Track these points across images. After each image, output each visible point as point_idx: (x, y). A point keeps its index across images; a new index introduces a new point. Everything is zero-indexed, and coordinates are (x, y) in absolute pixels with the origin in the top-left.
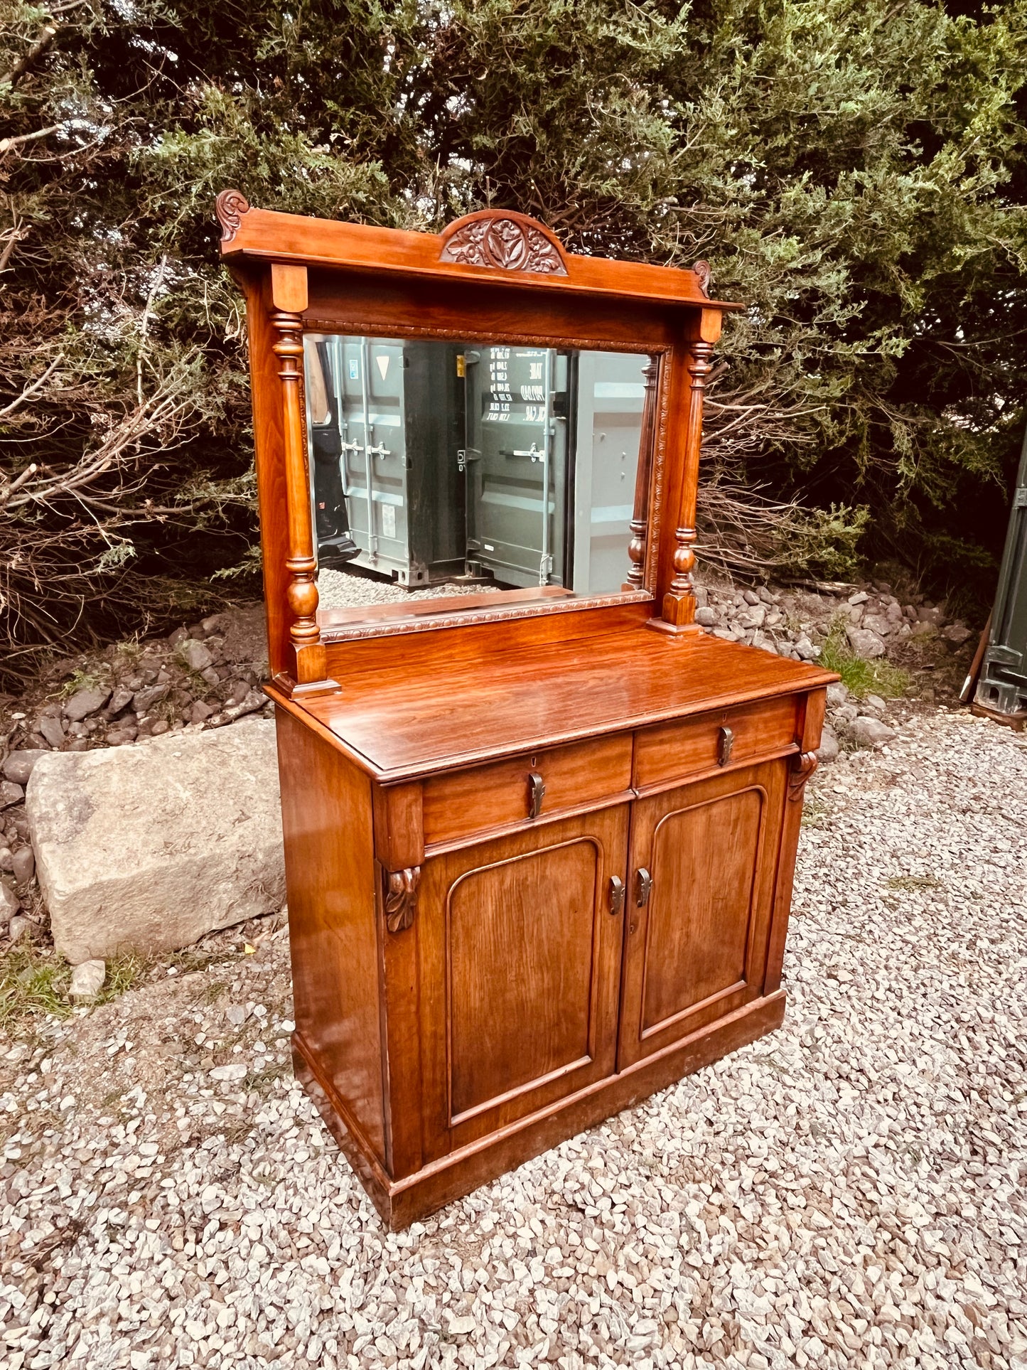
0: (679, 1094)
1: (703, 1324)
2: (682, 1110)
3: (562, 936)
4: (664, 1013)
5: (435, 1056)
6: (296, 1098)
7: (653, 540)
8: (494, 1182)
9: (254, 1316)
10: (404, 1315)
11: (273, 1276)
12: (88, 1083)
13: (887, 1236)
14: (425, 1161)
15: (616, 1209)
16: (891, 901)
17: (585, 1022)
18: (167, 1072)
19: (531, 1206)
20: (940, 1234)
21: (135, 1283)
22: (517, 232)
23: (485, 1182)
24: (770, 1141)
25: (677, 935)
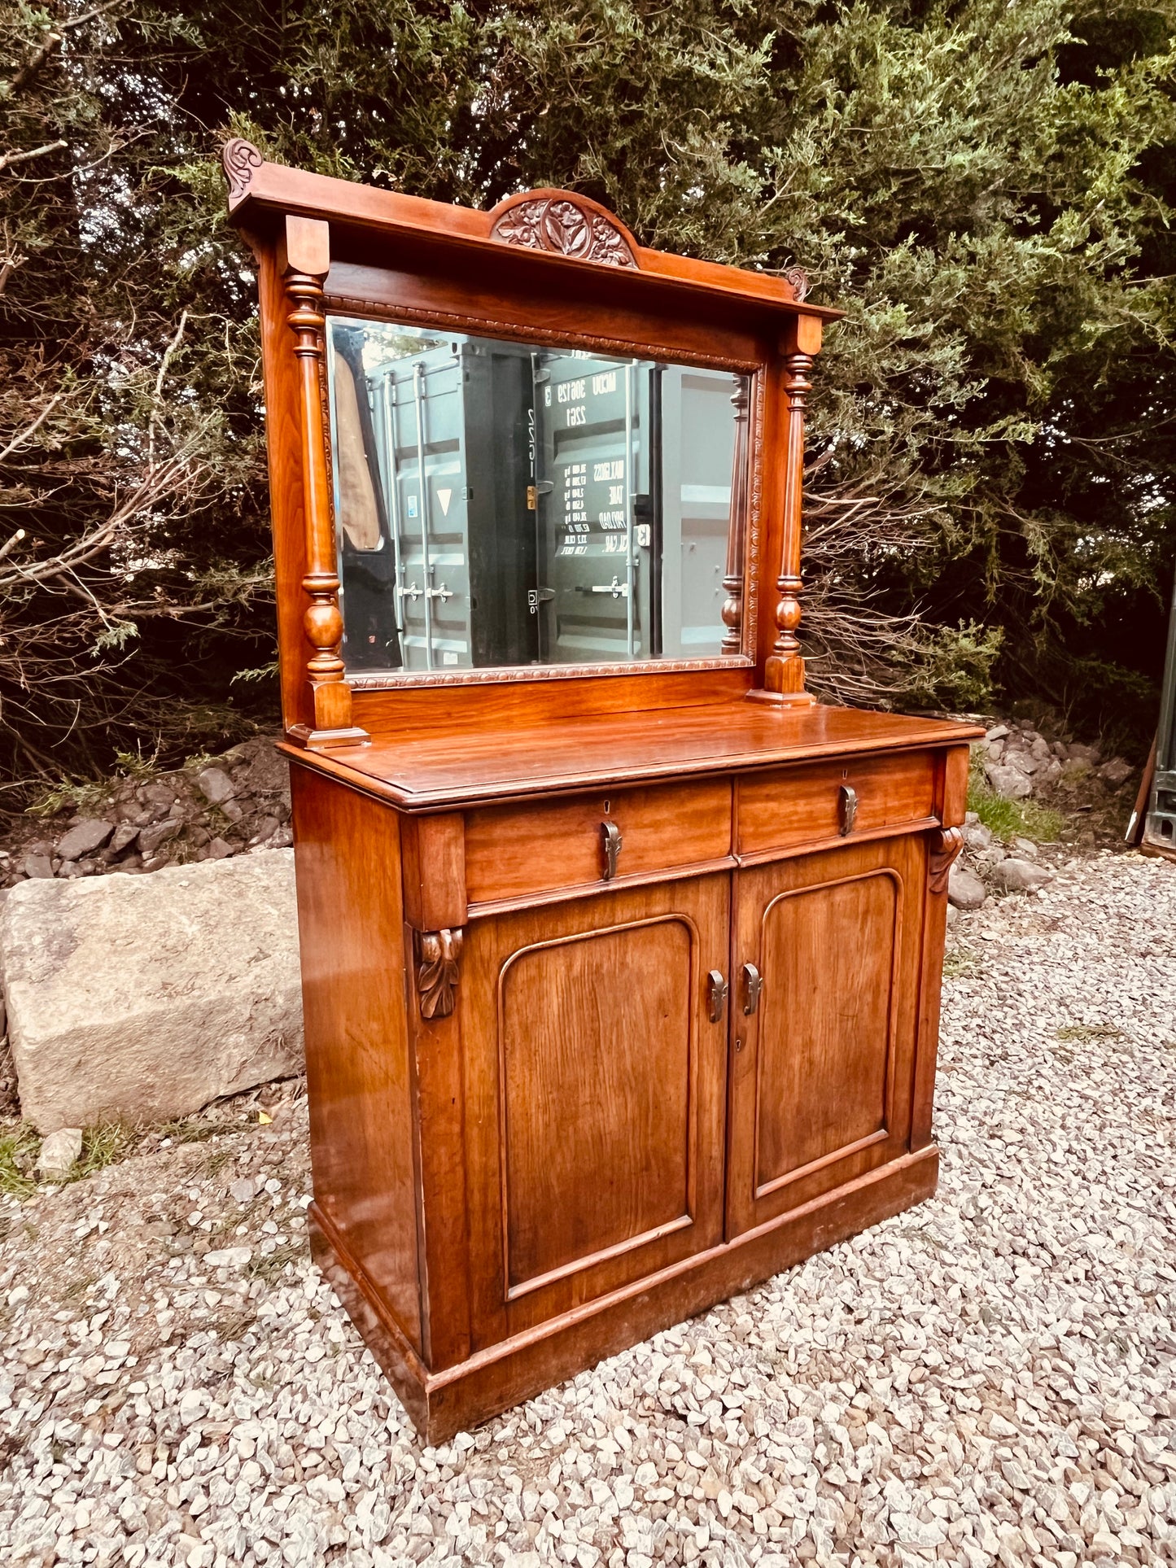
0: (807, 1275)
1: (851, 1559)
2: (813, 1294)
3: (650, 1047)
4: (784, 1165)
5: (486, 1196)
6: (311, 1285)
7: (750, 594)
8: (567, 1384)
9: (238, 1555)
10: (442, 1550)
11: (268, 1503)
12: (48, 1272)
13: (1093, 1445)
14: (473, 1350)
15: (729, 1415)
16: (1063, 1053)
17: (682, 1169)
18: (149, 1256)
19: (616, 1413)
20: (1164, 1441)
21: (82, 1513)
22: (579, 217)
23: (555, 1383)
24: (929, 1330)
25: (796, 1061)
